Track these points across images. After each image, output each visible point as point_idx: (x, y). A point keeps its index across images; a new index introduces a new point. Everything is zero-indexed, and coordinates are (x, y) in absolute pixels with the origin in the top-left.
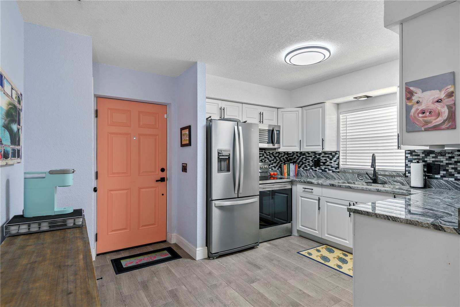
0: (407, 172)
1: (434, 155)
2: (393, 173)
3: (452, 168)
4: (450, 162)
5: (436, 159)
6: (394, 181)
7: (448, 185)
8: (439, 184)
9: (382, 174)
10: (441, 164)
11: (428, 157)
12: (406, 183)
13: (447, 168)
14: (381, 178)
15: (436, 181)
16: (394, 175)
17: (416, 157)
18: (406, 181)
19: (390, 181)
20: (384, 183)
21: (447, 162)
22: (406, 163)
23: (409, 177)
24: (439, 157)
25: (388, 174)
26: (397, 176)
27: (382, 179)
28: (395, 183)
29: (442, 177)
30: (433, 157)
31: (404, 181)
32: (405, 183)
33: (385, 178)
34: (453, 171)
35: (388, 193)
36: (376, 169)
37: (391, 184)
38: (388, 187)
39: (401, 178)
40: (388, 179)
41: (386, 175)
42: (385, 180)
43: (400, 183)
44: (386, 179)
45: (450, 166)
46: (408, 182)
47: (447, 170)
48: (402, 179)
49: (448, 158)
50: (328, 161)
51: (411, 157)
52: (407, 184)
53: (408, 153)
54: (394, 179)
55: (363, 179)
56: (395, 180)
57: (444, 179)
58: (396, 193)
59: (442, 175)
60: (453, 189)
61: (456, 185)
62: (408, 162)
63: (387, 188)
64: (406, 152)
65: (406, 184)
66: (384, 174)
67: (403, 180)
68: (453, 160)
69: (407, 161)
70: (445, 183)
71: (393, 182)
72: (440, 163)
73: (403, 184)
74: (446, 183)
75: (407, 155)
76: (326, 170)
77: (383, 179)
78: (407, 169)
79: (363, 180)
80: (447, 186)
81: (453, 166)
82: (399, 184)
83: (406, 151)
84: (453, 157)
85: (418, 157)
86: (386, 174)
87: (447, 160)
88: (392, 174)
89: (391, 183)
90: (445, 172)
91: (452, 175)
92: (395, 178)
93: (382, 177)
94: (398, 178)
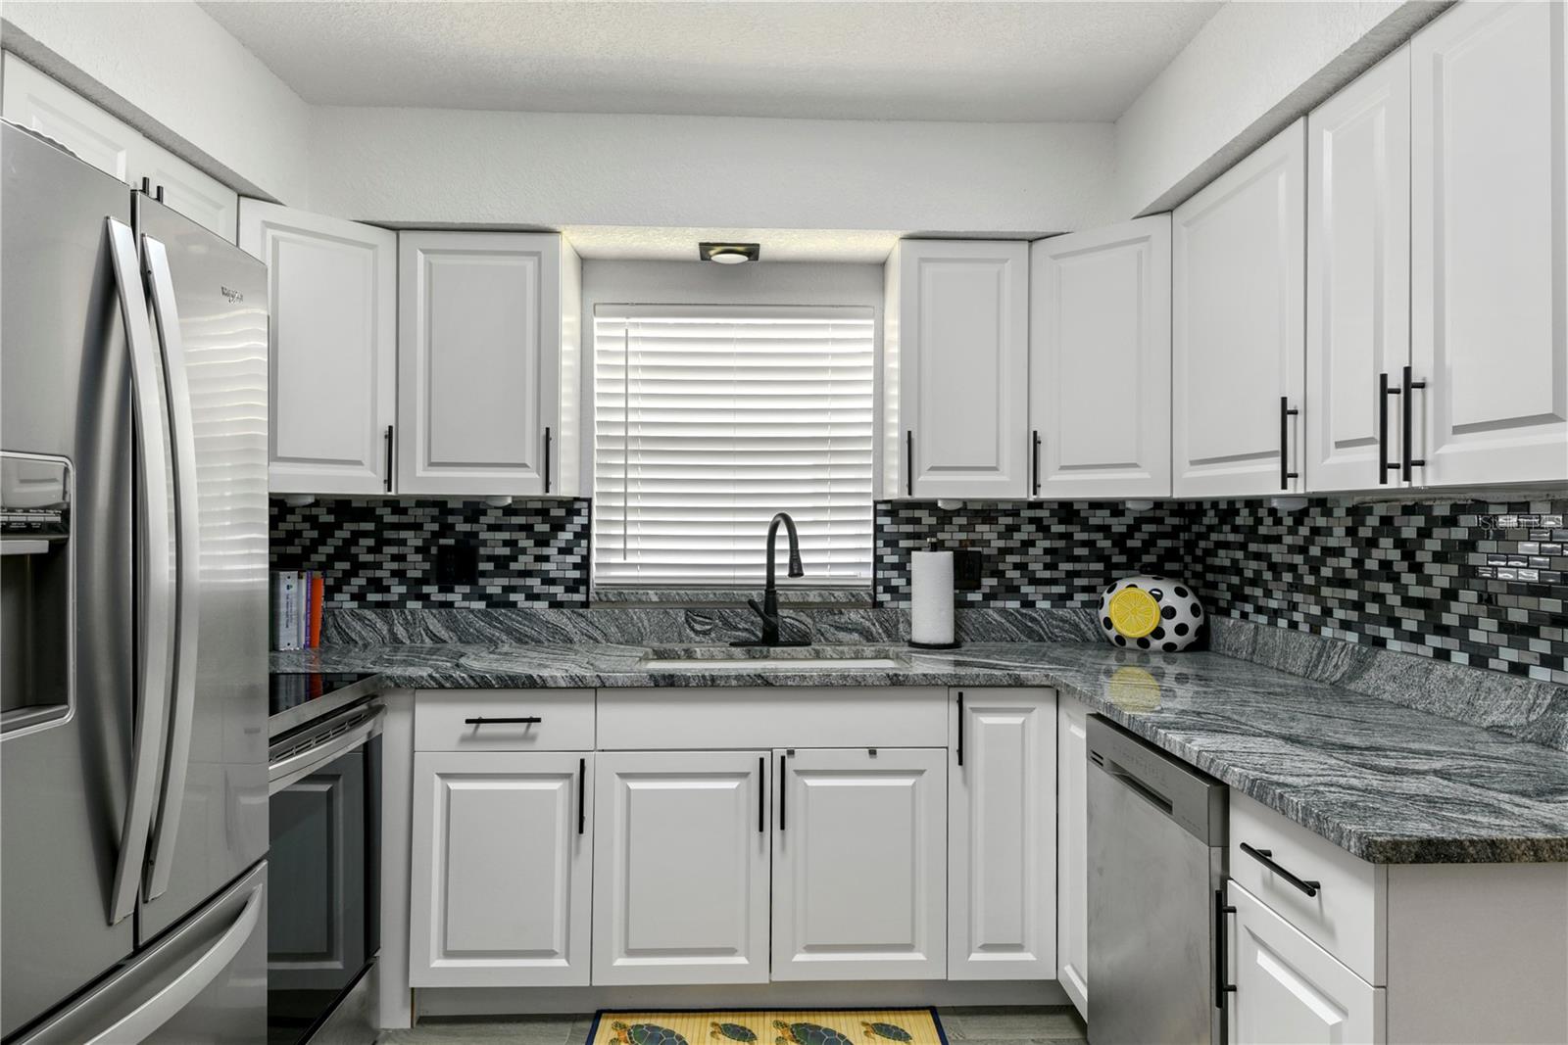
0: (880, 589)
1: (963, 521)
2: (836, 594)
3: (1016, 566)
4: (1011, 544)
5: (972, 536)
6: (837, 628)
7: (1008, 625)
8: (982, 626)
9: (794, 599)
10: (986, 551)
11: (947, 527)
12: (880, 631)
13: (1001, 567)
14: (788, 620)
15: (974, 616)
16: (838, 602)
17: (909, 528)
18: (881, 624)
19: (824, 627)
20: (802, 640)
21: (1001, 544)
22: (878, 553)
23: (885, 605)
24: (979, 528)
25: (818, 600)
26: (848, 605)
27: (792, 621)
28: (842, 635)
29: (988, 597)
30: (961, 528)
31: (874, 625)
32: (877, 629)
33: (803, 617)
34: (1016, 574)
36: (777, 582)
37: (826, 639)
38: (835, 656)
39: (861, 611)
40: (813, 619)
41: (807, 603)
42: (803, 627)
43: (861, 633)
44: (809, 622)
45: (1011, 559)
46: (887, 625)
47: (1000, 574)
48: (865, 615)
49: (1002, 529)
50: (524, 551)
51: (893, 529)
52: (883, 635)
53: (886, 513)
54: (836, 617)
55: (710, 630)
56: (843, 621)
57: (992, 603)
58: (967, 683)
59: (988, 591)
60: (1023, 638)
61: (1030, 624)
62: (885, 546)
63: (832, 658)
64: (880, 507)
65: (879, 634)
66: (802, 600)
67: (869, 620)
68: (1016, 536)
69: (880, 543)
70: (999, 619)
71: (832, 630)
72: (980, 549)
73: (872, 634)
74: (1003, 621)
75: (881, 520)
76: (513, 597)
77: (797, 623)
78: (880, 575)
79: (713, 635)
80: (1006, 631)
81: (1016, 559)
82: (856, 636)
83: (876, 503)
84: (1016, 528)
85: (918, 528)
86: (810, 600)
87: (1000, 536)
88: (833, 599)
89: (828, 635)
90: (994, 582)
91: (1012, 590)
92: (841, 613)
93: (793, 616)
94: (853, 615)
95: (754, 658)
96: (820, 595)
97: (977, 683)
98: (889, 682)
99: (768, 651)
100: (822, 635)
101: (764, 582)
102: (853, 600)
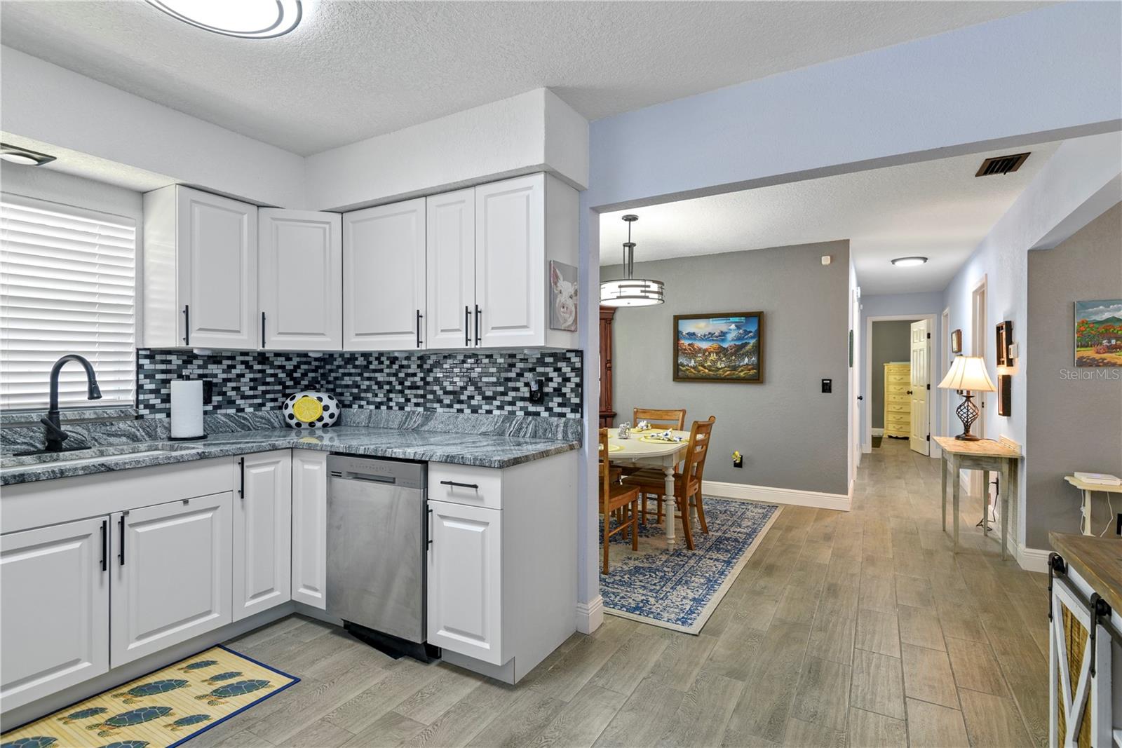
0: (141, 406)
1: (201, 362)
2: (109, 411)
3: (234, 389)
4: (230, 376)
5: (206, 371)
6: (108, 435)
7: (230, 423)
8: (214, 425)
9: (71, 417)
10: (215, 380)
11: (189, 366)
12: (143, 434)
13: (224, 389)
15: (209, 419)
16: (110, 417)
17: (163, 367)
18: (144, 429)
19: (97, 435)
20: (81, 446)
21: (225, 376)
22: (140, 383)
23: (145, 417)
24: (210, 366)
25: (93, 416)
26: (119, 418)
27: (71, 434)
28: (112, 440)
29: (216, 408)
30: (199, 367)
31: (138, 430)
32: (140, 433)
33: (79, 429)
34: (234, 393)
35: (229, 455)
36: (59, 406)
37: (99, 444)
38: (116, 453)
39: (129, 422)
40: (89, 430)
41: (84, 419)
42: (79, 437)
43: (128, 437)
44: (85, 433)
45: (230, 385)
46: (148, 430)
47: (224, 394)
48: (131, 424)
49: (225, 367)
51: (152, 367)
52: (145, 437)
53: (146, 357)
54: (108, 428)
56: (113, 429)
57: (219, 411)
58: (246, 451)
59: (216, 404)
60: (239, 429)
61: (243, 421)
62: (145, 378)
63: (114, 455)
64: (140, 352)
65: (142, 436)
66: (78, 418)
67: (135, 427)
68: (234, 371)
69: (141, 376)
70: (224, 420)
71: (105, 437)
72: (211, 379)
73: (137, 437)
74: (227, 421)
75: (142, 361)
78: (141, 397)
80: (229, 427)
81: (234, 384)
82: (124, 439)
83: (138, 350)
84: (234, 367)
85: (169, 367)
86: (86, 417)
87: (224, 371)
88: (105, 415)
89: (101, 441)
90: (220, 398)
91: (231, 403)
92: (112, 424)
93: (71, 429)
94: (122, 425)
95: (45, 462)
96: (95, 413)
97: (252, 451)
98: (198, 457)
99: (58, 456)
100: (96, 440)
101: (49, 406)
102: (122, 415)
